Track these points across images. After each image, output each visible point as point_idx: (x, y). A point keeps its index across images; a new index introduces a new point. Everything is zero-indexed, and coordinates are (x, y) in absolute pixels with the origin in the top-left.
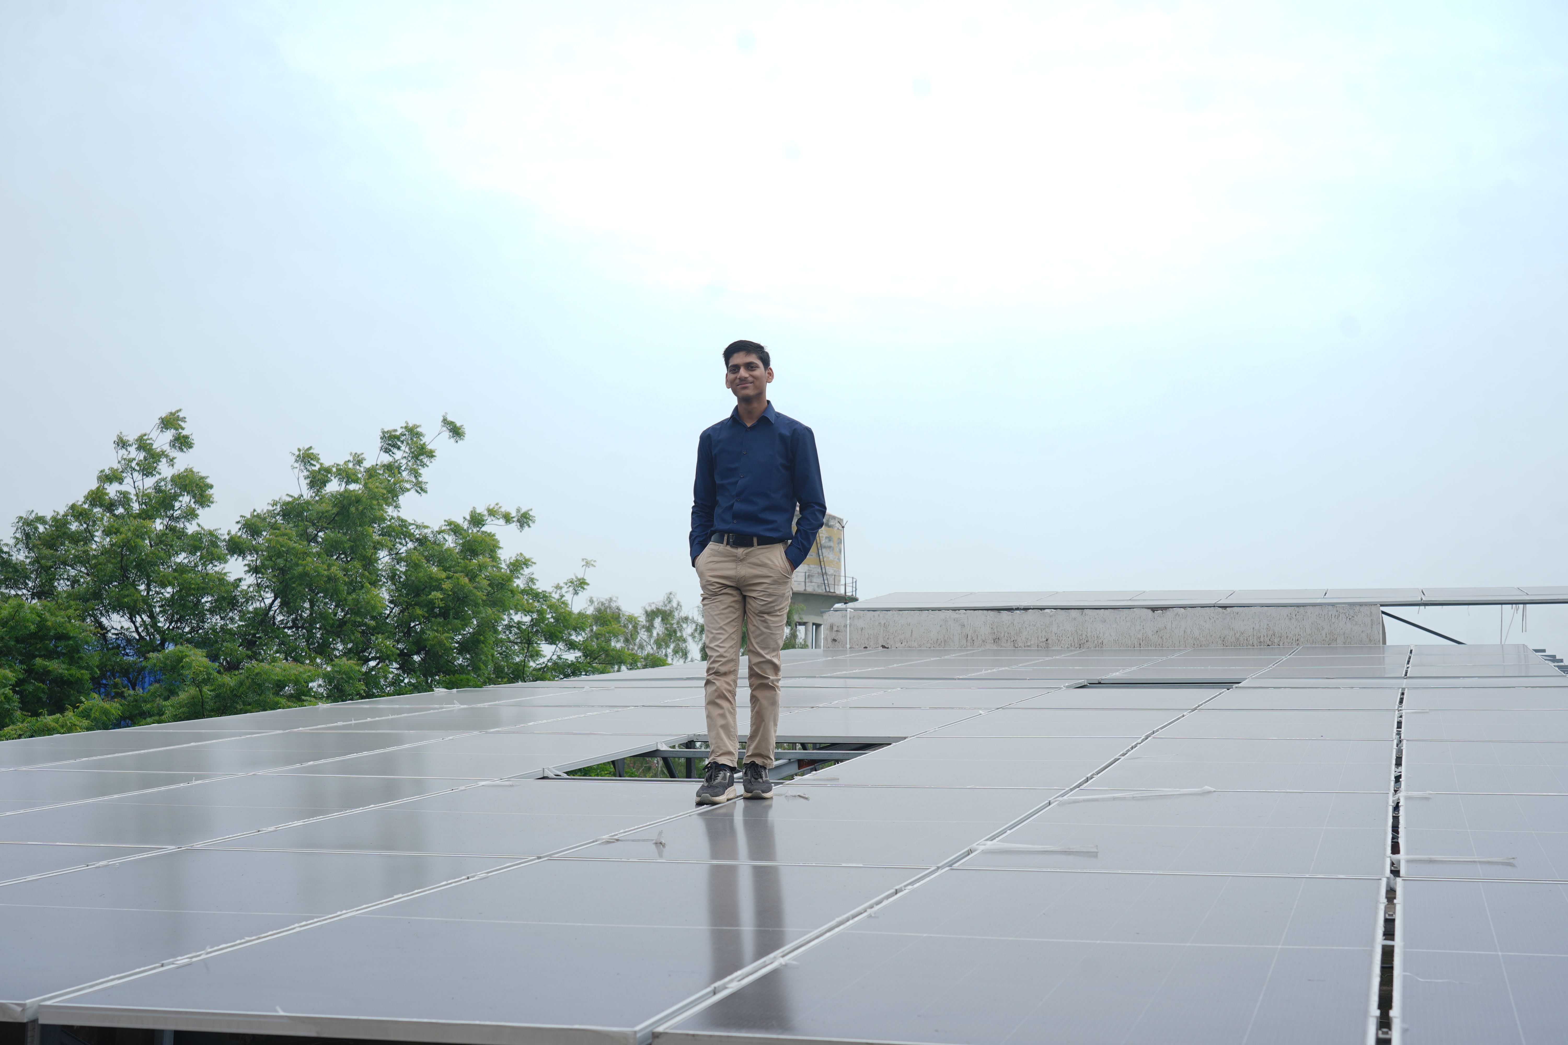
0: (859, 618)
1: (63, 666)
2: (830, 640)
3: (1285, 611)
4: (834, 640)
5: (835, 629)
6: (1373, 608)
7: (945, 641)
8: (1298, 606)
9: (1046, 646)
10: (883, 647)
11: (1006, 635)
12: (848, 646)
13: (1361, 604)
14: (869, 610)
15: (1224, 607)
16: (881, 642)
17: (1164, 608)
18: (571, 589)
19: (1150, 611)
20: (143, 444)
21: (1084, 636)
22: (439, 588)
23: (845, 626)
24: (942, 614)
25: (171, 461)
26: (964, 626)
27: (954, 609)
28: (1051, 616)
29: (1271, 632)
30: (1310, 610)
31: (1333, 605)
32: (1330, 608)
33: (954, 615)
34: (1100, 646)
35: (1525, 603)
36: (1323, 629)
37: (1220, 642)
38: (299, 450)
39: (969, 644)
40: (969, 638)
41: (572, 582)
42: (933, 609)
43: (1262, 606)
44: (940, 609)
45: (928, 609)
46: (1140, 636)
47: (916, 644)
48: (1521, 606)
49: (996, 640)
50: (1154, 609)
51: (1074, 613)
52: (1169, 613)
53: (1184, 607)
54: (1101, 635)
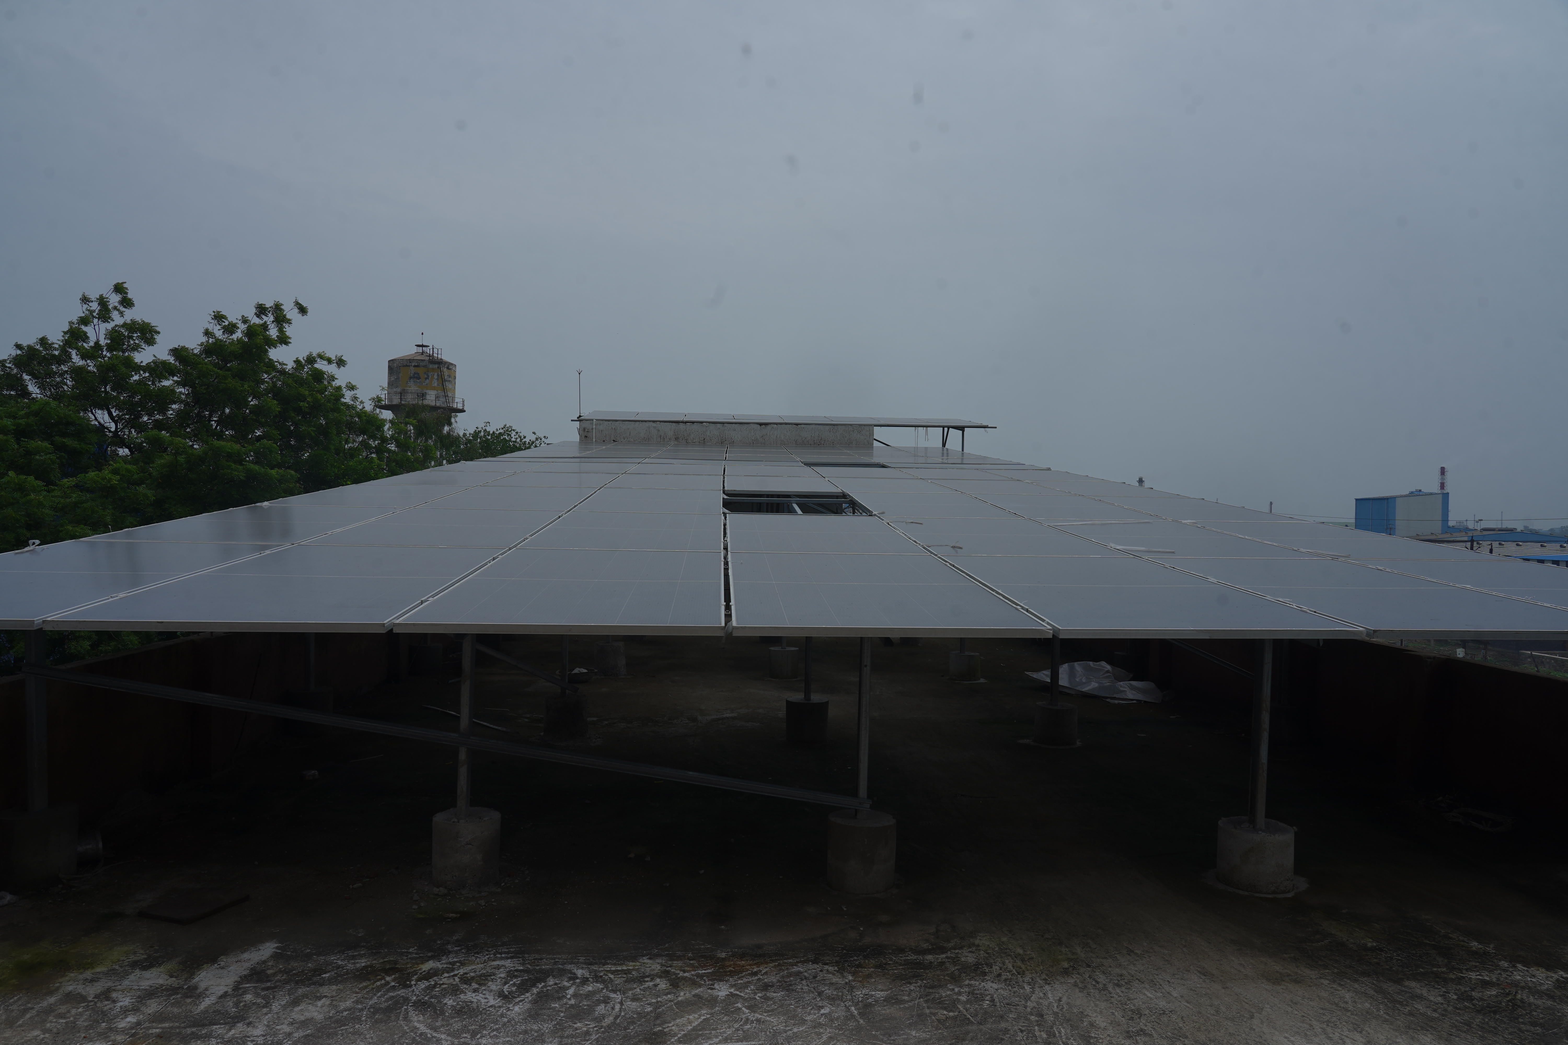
0: (600, 424)
1: (76, 442)
2: (583, 437)
3: (827, 428)
4: (586, 437)
5: (586, 430)
6: (871, 427)
7: (649, 439)
8: (834, 425)
9: (703, 442)
10: (614, 441)
11: (682, 436)
12: (594, 440)
13: (865, 425)
14: (606, 420)
15: (797, 424)
16: (613, 438)
17: (766, 424)
18: (373, 403)
19: (759, 426)
20: (103, 302)
21: (724, 438)
22: (304, 400)
23: (593, 429)
24: (647, 424)
25: (122, 314)
26: (659, 430)
27: (654, 422)
28: (706, 427)
29: (820, 438)
30: (840, 427)
31: (851, 425)
32: (850, 426)
33: (654, 425)
34: (732, 443)
35: (927, 427)
36: (846, 437)
37: (794, 442)
38: (214, 312)
39: (662, 440)
40: (662, 437)
41: (373, 399)
42: (642, 421)
43: (816, 424)
44: (646, 421)
45: (639, 421)
46: (753, 438)
47: (632, 440)
48: (925, 428)
49: (677, 439)
50: (761, 424)
51: (719, 425)
52: (769, 427)
53: (776, 424)
54: (733, 437)
